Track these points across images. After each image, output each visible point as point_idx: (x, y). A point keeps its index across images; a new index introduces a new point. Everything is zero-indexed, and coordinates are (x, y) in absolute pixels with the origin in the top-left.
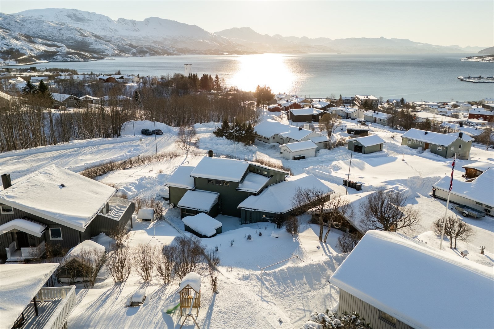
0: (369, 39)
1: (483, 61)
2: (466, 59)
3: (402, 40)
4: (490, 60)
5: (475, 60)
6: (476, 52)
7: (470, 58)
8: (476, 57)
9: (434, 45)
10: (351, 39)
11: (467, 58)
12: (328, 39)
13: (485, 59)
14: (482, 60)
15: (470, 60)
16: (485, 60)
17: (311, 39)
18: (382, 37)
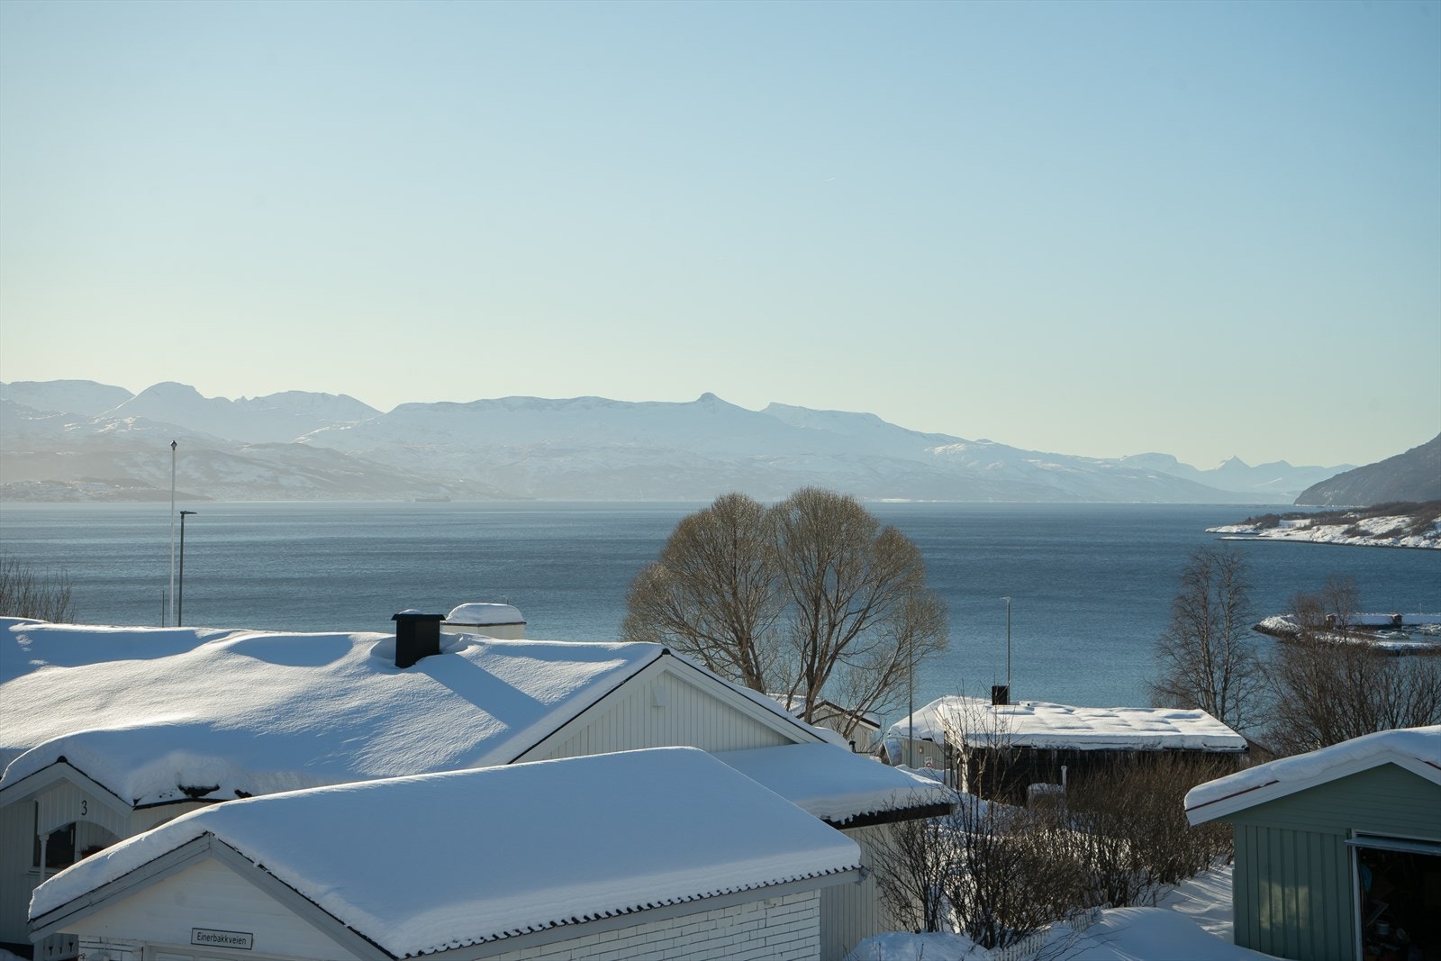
0: (629, 405)
1: (1357, 540)
2: (1249, 528)
3: (833, 415)
4: (1396, 533)
5: (1303, 536)
6: (1284, 495)
7: (1272, 520)
8: (1304, 516)
9: (1036, 455)
10: (507, 404)
11: (1249, 522)
12: (347, 405)
13: (1364, 524)
14: (1351, 533)
15: (1275, 534)
16: (1365, 534)
17: (221, 402)
18: (707, 397)
